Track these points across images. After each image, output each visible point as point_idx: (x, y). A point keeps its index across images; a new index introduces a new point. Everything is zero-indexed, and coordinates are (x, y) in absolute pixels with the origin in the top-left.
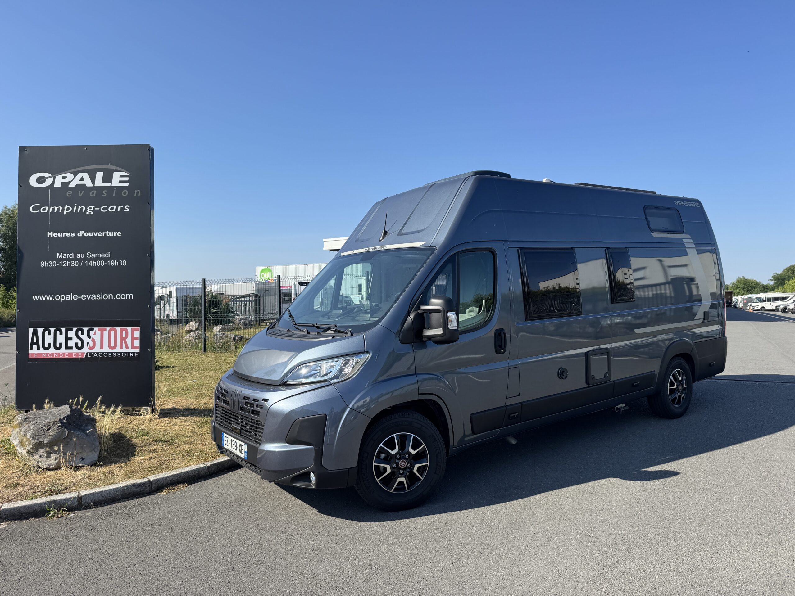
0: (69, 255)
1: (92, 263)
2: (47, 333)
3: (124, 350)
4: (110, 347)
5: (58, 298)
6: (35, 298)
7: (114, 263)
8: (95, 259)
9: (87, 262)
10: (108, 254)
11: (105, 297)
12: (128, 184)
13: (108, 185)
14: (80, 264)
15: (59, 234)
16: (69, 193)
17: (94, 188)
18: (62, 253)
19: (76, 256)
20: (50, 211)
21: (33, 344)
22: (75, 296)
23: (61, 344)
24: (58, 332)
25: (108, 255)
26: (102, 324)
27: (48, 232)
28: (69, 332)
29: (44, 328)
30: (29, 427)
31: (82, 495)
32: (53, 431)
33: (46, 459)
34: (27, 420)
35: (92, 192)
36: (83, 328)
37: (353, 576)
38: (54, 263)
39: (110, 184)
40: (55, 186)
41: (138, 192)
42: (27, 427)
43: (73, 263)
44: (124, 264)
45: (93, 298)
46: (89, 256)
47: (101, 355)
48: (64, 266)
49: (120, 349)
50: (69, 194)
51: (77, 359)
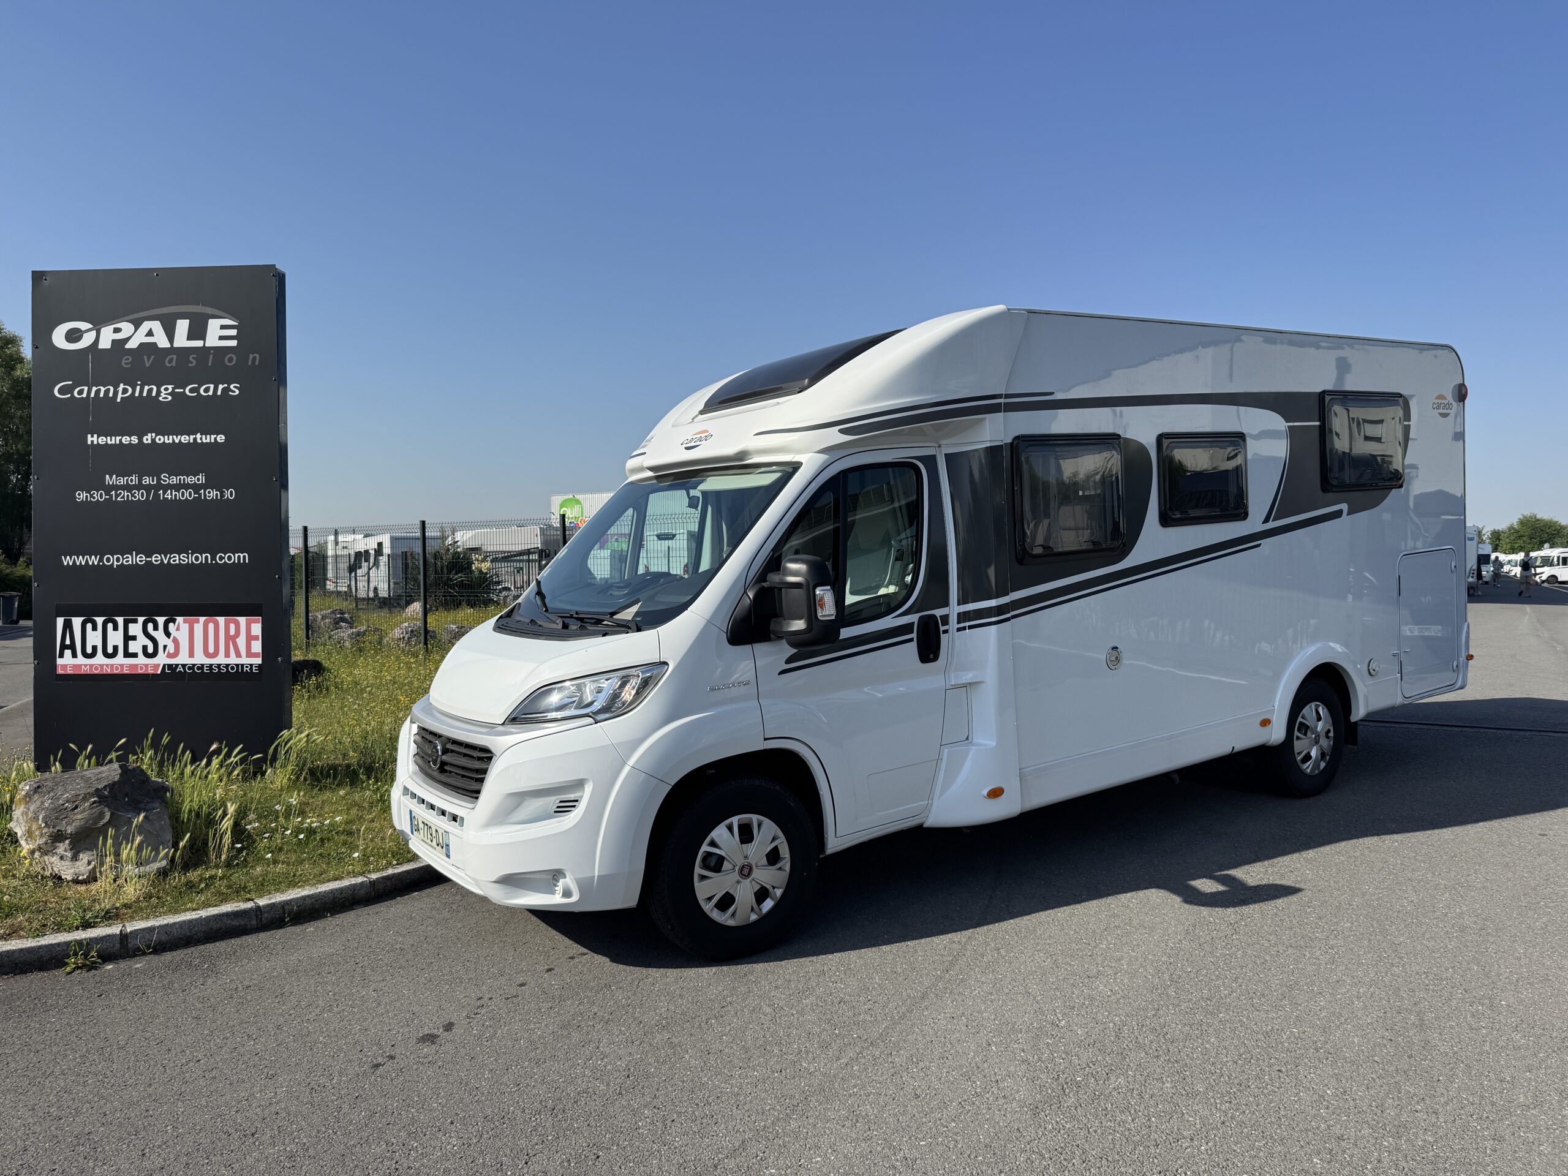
0: (127, 480)
1: (171, 495)
2: (89, 626)
3: (233, 660)
4: (207, 654)
5: (108, 560)
6: (67, 561)
7: (212, 494)
8: (177, 487)
9: (161, 492)
10: (200, 477)
11: (197, 559)
12: (236, 341)
13: (198, 343)
14: (148, 496)
15: (109, 438)
16: (126, 360)
17: (172, 350)
18: (114, 476)
19: (140, 480)
20: (92, 395)
21: (64, 647)
22: (141, 557)
23: (116, 648)
24: (110, 626)
25: (201, 479)
26: (192, 611)
27: (89, 436)
28: (130, 625)
29: (83, 618)
30: (42, 803)
31: (129, 930)
32: (84, 811)
33: (71, 863)
34: (40, 790)
35: (169, 357)
36: (156, 618)
37: (590, 1090)
38: (101, 493)
39: (202, 342)
40: (100, 347)
41: (254, 358)
42: (38, 803)
43: (136, 495)
44: (231, 496)
45: (175, 561)
46: (166, 481)
47: (189, 668)
48: (119, 499)
49: (225, 657)
50: (125, 362)
51: (145, 677)
